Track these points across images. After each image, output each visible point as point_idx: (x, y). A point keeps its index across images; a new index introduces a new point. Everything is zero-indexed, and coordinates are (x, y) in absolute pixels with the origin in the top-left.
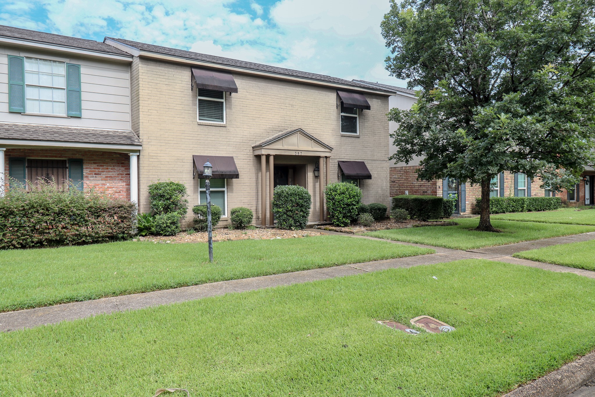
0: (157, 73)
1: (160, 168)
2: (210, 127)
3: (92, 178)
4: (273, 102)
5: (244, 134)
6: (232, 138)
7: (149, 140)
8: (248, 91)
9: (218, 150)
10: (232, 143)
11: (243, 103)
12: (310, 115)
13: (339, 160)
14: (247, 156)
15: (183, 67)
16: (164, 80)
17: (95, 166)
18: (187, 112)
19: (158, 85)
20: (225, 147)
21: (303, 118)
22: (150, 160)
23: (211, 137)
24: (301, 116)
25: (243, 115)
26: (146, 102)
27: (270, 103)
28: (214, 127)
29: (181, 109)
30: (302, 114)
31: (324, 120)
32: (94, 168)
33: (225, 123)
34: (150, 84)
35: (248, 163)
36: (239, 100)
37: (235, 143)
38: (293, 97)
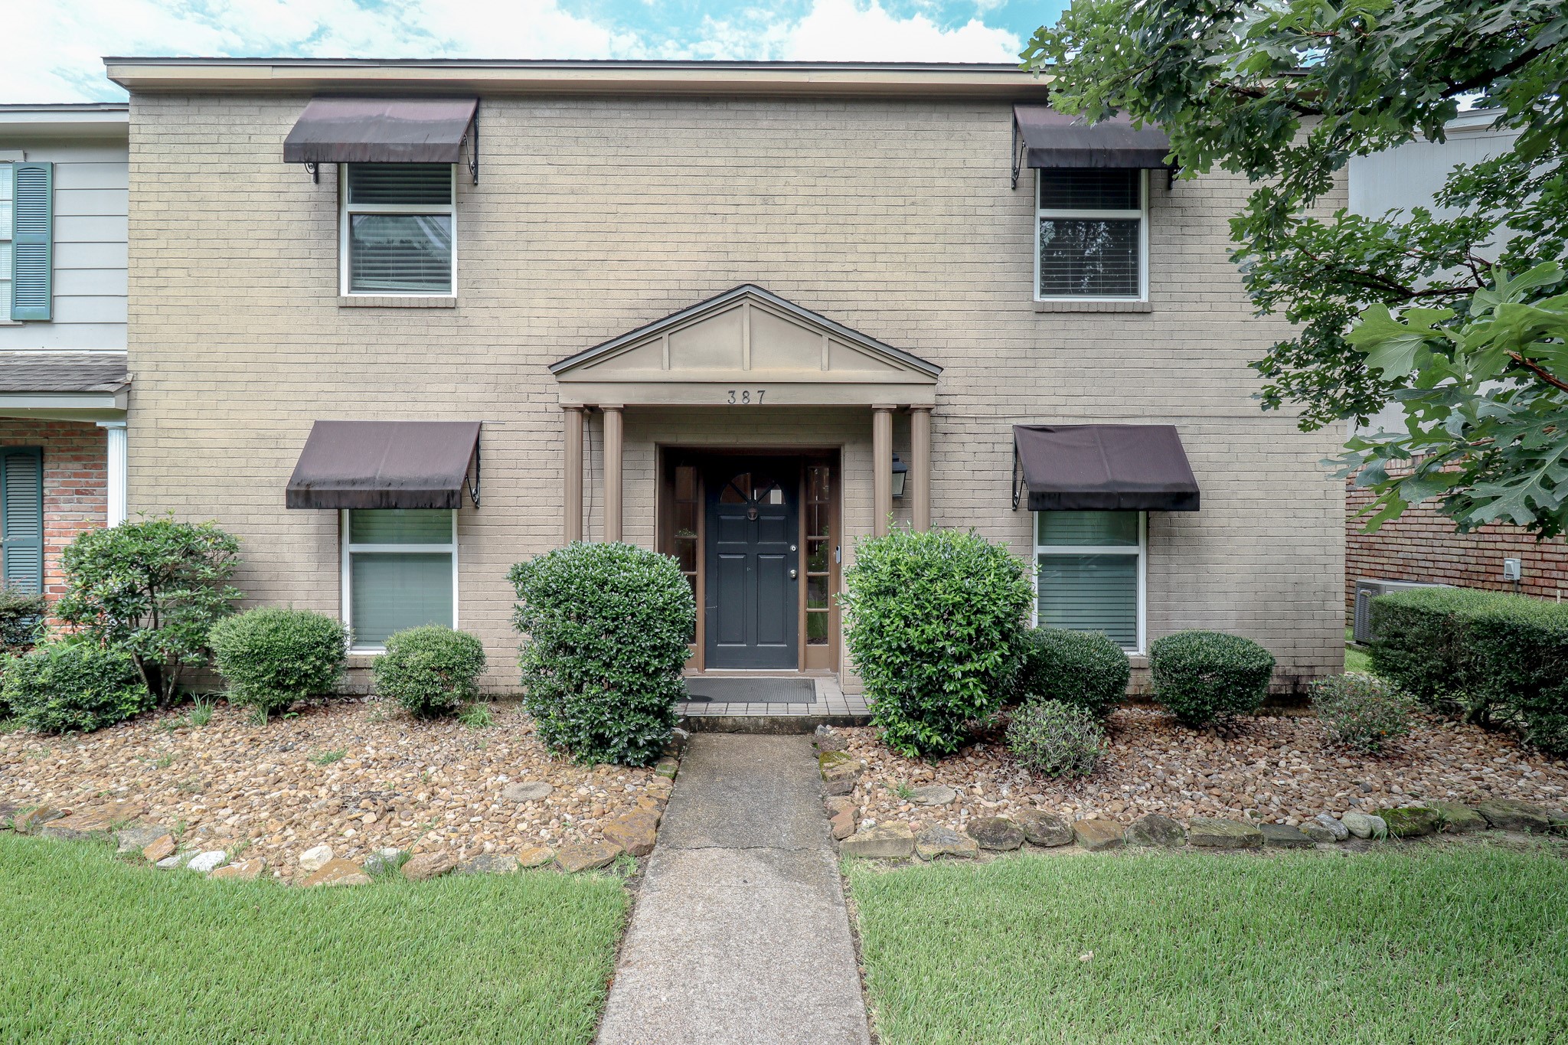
0: (192, 139)
1: (194, 472)
2: (388, 312)
3: (67, 506)
4: (673, 190)
5: (535, 332)
6: (478, 350)
7: (158, 376)
8: (555, 160)
9: (421, 397)
10: (482, 369)
11: (532, 208)
12: (862, 229)
13: (1015, 422)
14: (546, 417)
15: (285, 103)
16: (215, 158)
17: (76, 467)
18: (297, 263)
19: (194, 178)
20: (450, 387)
21: (823, 248)
22: (162, 443)
23: (392, 349)
24: (812, 238)
25: (530, 256)
26: (149, 244)
27: (662, 199)
28: (404, 313)
29: (274, 254)
30: (817, 229)
31: (938, 248)
32: (76, 475)
33: (454, 294)
34: (166, 178)
35: (551, 446)
36: (512, 198)
37: (493, 370)
38: (774, 163)
